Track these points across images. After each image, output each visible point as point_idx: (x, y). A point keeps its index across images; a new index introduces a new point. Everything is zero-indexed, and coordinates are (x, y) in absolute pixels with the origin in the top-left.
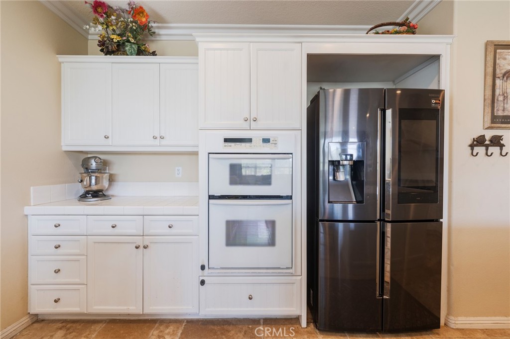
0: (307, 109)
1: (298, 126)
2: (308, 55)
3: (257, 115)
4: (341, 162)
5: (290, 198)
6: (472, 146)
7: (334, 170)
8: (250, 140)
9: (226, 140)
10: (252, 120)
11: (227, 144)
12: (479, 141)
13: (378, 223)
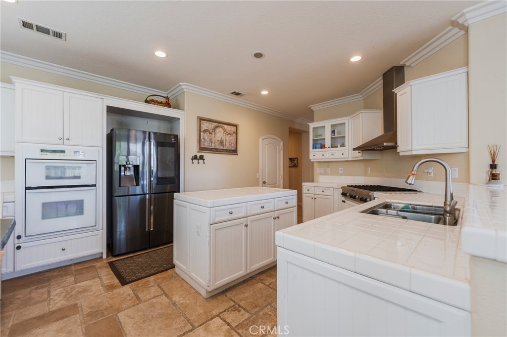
0: (107, 135)
1: (101, 145)
2: (107, 106)
3: (69, 137)
4: (127, 166)
5: (95, 185)
6: (192, 159)
7: (124, 170)
8: (63, 152)
9: (42, 151)
10: (65, 139)
11: (43, 153)
12: (195, 157)
13: (148, 195)
